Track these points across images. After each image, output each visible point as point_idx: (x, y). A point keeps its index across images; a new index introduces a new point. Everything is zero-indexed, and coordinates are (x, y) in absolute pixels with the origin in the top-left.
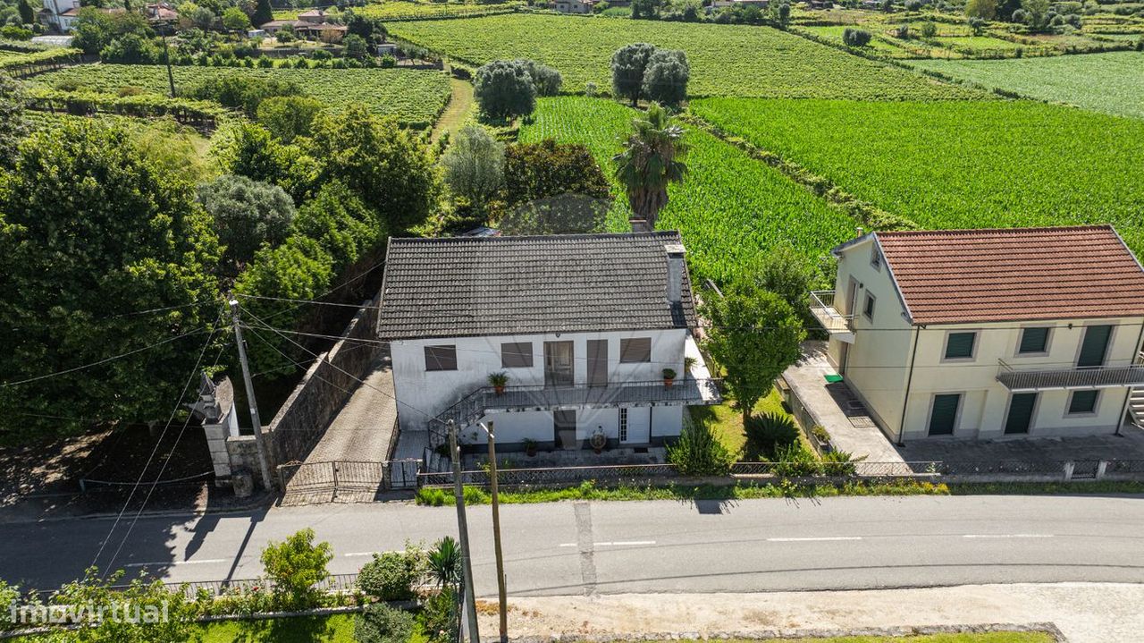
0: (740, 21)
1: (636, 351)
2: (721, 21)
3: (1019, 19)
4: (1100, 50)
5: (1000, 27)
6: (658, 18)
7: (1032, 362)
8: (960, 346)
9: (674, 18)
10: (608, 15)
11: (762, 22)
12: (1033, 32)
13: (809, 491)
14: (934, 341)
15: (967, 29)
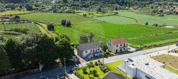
0: (68, 13)
1: (99, 49)
2: (66, 13)
3: (101, 11)
4: (111, 15)
5: (100, 12)
6: (57, 13)
7: (121, 47)
8: (117, 46)
9: (59, 13)
10: (49, 12)
11: (71, 13)
12: (103, 13)
13: (112, 56)
14: (116, 46)
15: (96, 13)
